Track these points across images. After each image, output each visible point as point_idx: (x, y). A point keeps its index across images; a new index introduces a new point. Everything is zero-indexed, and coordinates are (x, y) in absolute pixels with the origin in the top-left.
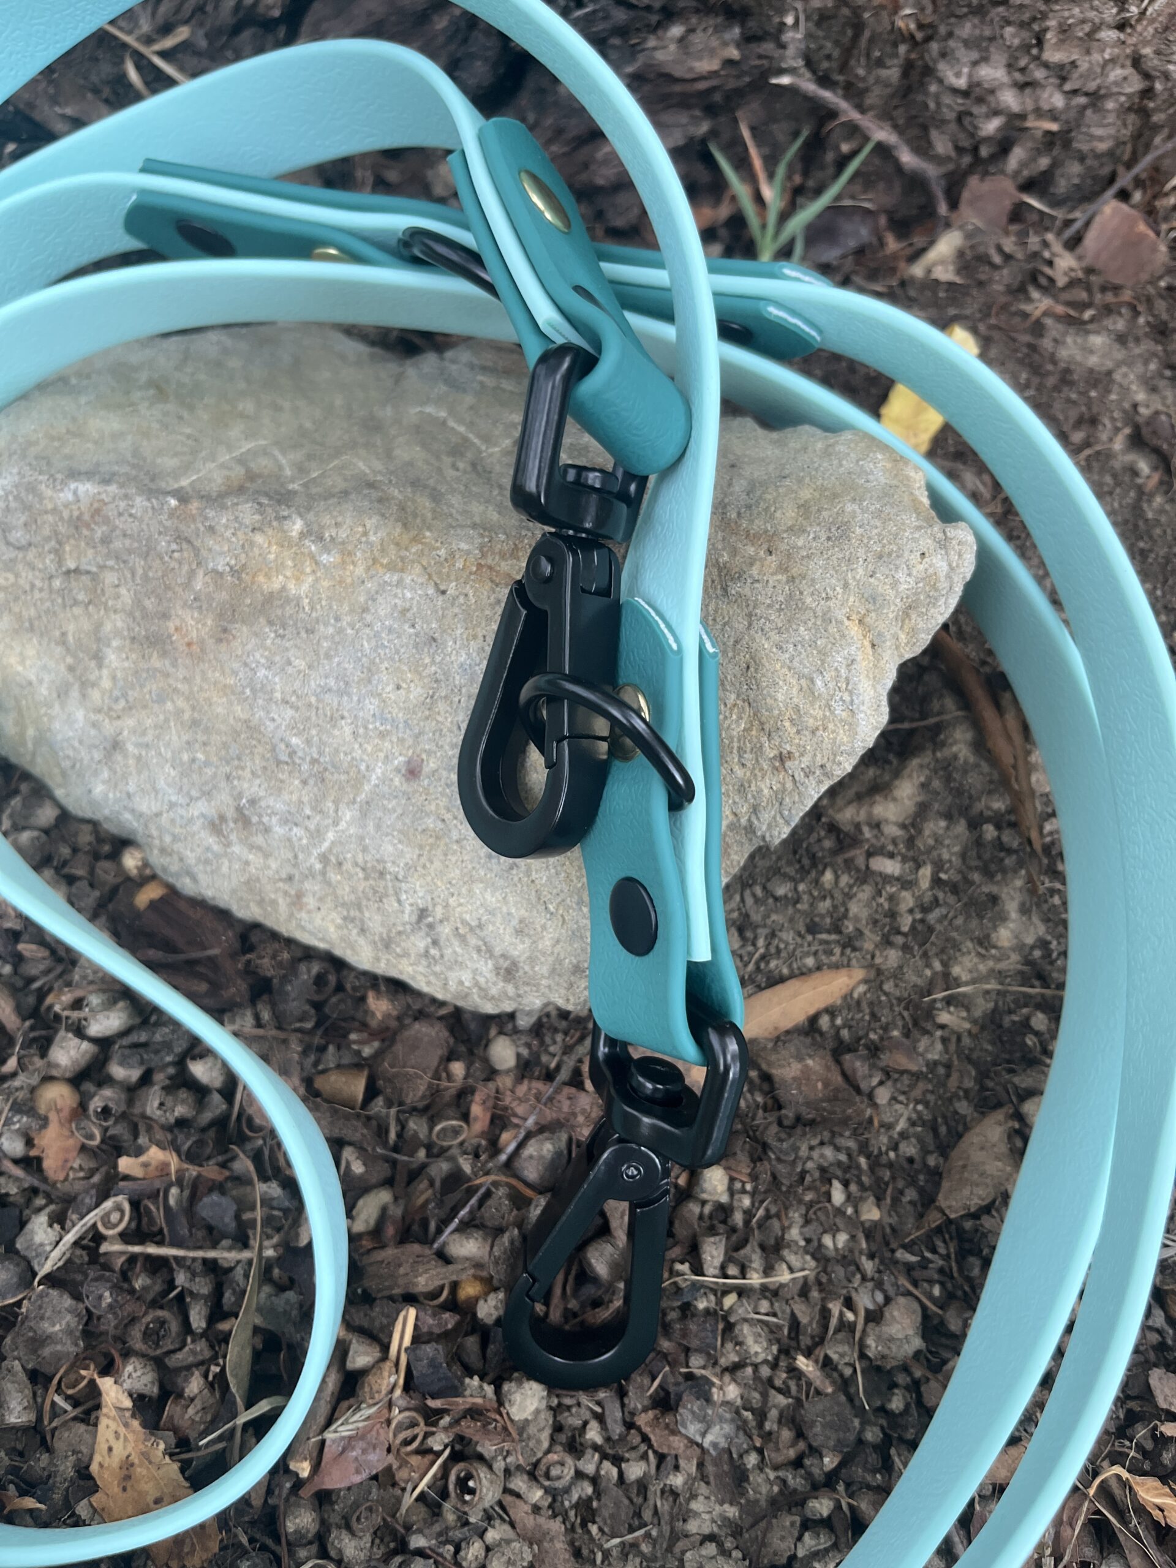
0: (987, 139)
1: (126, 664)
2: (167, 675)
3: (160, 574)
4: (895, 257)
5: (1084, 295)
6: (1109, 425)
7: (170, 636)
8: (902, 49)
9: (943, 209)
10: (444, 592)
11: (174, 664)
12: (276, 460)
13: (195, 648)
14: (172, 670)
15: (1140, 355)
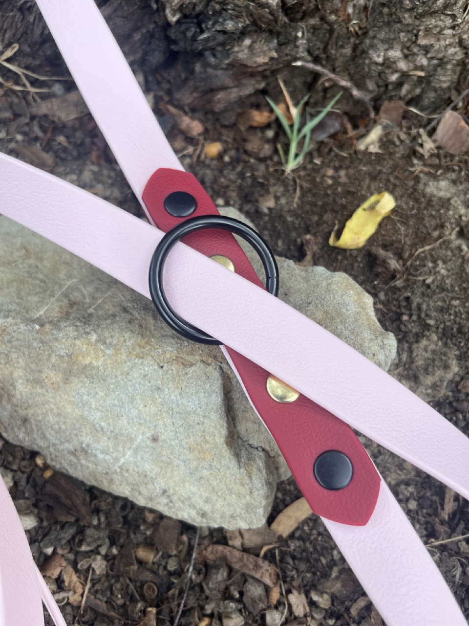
0: (392, 83)
1: (26, 390)
2: (44, 396)
3: (36, 355)
4: (351, 138)
5: (437, 161)
6: (449, 227)
7: (43, 380)
8: (352, 40)
9: (372, 115)
10: (162, 367)
11: (47, 391)
12: (82, 292)
13: (55, 386)
14: (46, 394)
15: (463, 190)
